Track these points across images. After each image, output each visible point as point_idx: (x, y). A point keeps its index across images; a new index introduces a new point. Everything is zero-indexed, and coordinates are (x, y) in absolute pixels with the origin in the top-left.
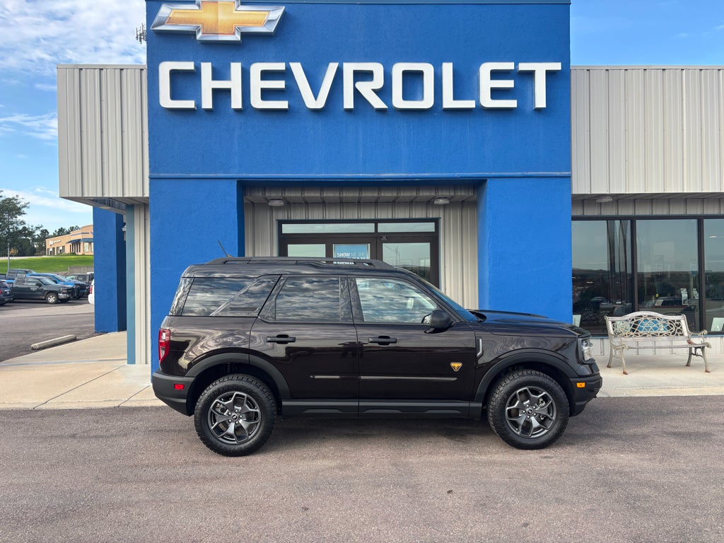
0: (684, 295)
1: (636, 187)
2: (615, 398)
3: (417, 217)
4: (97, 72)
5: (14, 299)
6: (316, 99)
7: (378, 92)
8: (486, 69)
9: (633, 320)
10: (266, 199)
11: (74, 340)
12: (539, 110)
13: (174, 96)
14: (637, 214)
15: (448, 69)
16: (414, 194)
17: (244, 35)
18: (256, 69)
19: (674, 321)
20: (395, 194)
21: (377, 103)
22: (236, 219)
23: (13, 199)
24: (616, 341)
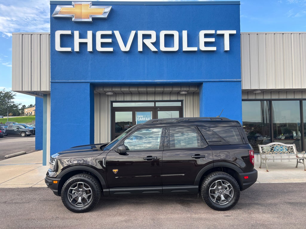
0: (295, 134)
1: (271, 86)
2: (262, 184)
3: (173, 99)
4: (30, 36)
5: (7, 135)
6: (125, 47)
7: (153, 44)
8: (202, 33)
9: (271, 146)
10: (105, 92)
11: (25, 153)
12: (226, 51)
13: (62, 46)
14: (272, 98)
15: (185, 33)
16: (171, 89)
17: (93, 19)
18: (99, 34)
19: (290, 147)
20: (162, 89)
21: (153, 49)
22: (89, 101)
23: (9, 92)
24: (263, 156)
